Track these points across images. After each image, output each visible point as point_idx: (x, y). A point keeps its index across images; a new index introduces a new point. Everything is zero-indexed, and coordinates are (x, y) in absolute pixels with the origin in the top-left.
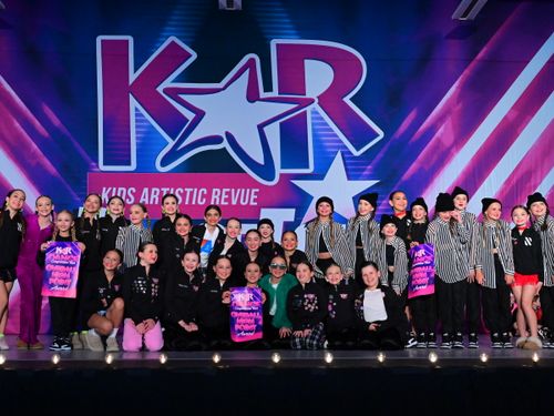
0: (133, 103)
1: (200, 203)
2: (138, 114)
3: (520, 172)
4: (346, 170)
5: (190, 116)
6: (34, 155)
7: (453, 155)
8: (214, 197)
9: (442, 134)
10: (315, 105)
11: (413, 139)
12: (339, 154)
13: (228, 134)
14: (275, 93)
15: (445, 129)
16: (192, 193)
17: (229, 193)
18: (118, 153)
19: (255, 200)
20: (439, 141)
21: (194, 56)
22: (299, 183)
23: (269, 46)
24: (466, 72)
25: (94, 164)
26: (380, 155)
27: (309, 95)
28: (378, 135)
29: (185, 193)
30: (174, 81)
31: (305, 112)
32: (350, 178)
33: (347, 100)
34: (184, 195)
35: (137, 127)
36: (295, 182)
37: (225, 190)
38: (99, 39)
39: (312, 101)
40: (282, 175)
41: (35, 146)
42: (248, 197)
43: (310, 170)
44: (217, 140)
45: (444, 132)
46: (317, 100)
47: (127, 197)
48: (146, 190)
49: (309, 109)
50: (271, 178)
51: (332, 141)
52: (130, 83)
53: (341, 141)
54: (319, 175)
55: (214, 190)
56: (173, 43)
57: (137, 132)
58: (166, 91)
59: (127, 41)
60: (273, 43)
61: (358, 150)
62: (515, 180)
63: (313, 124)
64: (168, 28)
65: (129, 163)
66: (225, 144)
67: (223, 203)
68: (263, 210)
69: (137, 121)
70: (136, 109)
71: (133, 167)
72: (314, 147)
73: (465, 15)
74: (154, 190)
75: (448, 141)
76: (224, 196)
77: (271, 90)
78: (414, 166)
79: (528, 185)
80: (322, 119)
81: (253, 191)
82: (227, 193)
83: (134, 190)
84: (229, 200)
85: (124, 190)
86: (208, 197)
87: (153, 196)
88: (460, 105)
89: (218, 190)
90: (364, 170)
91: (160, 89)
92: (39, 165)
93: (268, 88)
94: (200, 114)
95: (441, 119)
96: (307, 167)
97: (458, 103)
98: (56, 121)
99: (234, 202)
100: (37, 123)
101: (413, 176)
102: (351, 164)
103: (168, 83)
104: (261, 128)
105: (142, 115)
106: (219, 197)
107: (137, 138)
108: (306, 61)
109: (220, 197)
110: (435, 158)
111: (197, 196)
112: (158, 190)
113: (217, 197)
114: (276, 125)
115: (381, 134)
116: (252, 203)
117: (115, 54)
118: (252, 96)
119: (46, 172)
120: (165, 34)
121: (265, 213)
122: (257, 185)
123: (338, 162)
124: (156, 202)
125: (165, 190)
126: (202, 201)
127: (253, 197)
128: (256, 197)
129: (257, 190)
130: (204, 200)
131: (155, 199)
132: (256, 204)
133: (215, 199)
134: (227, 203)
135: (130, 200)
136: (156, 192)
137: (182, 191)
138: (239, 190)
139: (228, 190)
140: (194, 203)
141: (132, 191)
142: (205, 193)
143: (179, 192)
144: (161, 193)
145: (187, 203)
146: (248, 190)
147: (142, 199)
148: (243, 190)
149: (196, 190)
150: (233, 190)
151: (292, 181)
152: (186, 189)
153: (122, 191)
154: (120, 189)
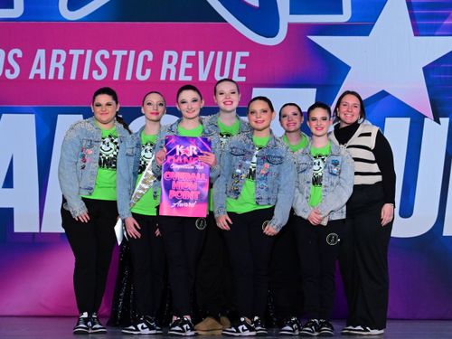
1: (140, 77)
4: (412, 17)
8: (165, 66)
16: (125, 59)
19: (241, 73)
22: (321, 40)
29: (113, 58)
32: (416, 35)
34: (110, 63)
36: (315, 39)
37: (185, 54)
40: (291, 26)
42: (229, 67)
43: (345, 17)
47: (7, 65)
48: (41, 53)
50: (272, 33)
54: (361, 26)
55: (167, 54)
67: (183, 78)
68: (254, 89)
71: (18, 10)
74: (55, 52)
76: (185, 65)
81: (239, 55)
82: (189, 59)
83: (20, 53)
86: (155, 65)
87: (53, 64)
89: (175, 54)
90: (445, 17)
96: (340, 11)
99: (203, 76)
102: (421, 6)
109: (178, 66)
111: (134, 64)
112: (63, 53)
113: (172, 67)
116: (236, 78)
122: (245, 44)
124: (61, 76)
125: (76, 53)
126: (143, 73)
127: (238, 66)
128: (244, 66)
129: (246, 54)
130: (148, 72)
131: (57, 70)
132: (243, 79)
133: (169, 71)
134: (189, 78)
135: (12, 72)
136: (59, 57)
137: (107, 55)
138: (212, 54)
139: (193, 53)
140: (129, 77)
141: (15, 56)
142: (150, 58)
143: (102, 57)
144: (70, 58)
145: (116, 77)
146: (229, 54)
147: (34, 71)
148: (220, 54)
149: (132, 53)
150: (201, 54)
151: (309, 37)
152: (114, 52)
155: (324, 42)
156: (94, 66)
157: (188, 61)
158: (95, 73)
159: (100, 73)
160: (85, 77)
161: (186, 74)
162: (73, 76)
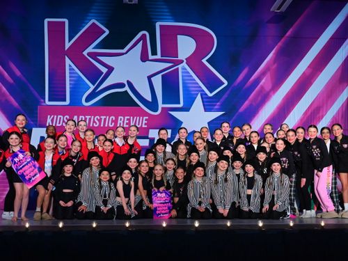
0: (68, 62)
1: (110, 126)
2: (71, 69)
3: (313, 108)
4: (204, 105)
5: (104, 70)
6: (4, 95)
7: (271, 96)
8: (119, 122)
9: (264, 83)
10: (184, 64)
11: (246, 86)
12: (199, 95)
13: (128, 82)
14: (159, 56)
15: (266, 80)
16: (105, 119)
17: (129, 120)
18: (58, 94)
19: (145, 124)
20: (262, 87)
21: (107, 32)
22: (173, 113)
23: (155, 26)
24: (280, 44)
25: (42, 100)
26: (225, 96)
27: (180, 57)
28: (224, 84)
29: (101, 119)
30: (94, 48)
31: (178, 68)
32: (205, 111)
33: (204, 61)
34: (100, 121)
35: (70, 77)
36: (171, 112)
37: (126, 118)
38: (46, 21)
39: (182, 62)
40: (162, 108)
41: (4, 89)
42: (141, 122)
43: (181, 105)
44: (122, 85)
45: (265, 82)
46: (185, 61)
47: (64, 121)
48: (76, 117)
49: (180, 66)
50: (156, 110)
51: (195, 87)
52: (66, 49)
53: (200, 87)
54: (186, 108)
55: (120, 117)
56: (94, 23)
57: (70, 80)
58: (89, 54)
59: (64, 22)
60: (158, 25)
61: (211, 92)
62: (310, 112)
63: (183, 76)
64: (90, 14)
65: (65, 100)
66: (127, 88)
68: (150, 130)
69: (70, 73)
70: (70, 66)
71: (68, 102)
72: (183, 90)
73: (278, 9)
74: (81, 116)
75: (268, 87)
76: (126, 122)
77: (156, 54)
78: (247, 103)
79: (318, 116)
80: (188, 73)
81: (145, 118)
82: (128, 119)
83: (68, 117)
84: (129, 124)
85: (62, 117)
86: (116, 122)
88: (276, 65)
89: (122, 118)
90: (215, 105)
91: (85, 53)
92: (7, 101)
93: (154, 53)
94: (111, 69)
95: (263, 74)
96: (179, 103)
97: (274, 63)
98: (18, 73)
100: (6, 74)
101: (246, 110)
102: (207, 102)
103: (90, 49)
104: (149, 78)
105: (74, 69)
107: (70, 84)
108: (179, 36)
109: (123, 122)
110: (260, 98)
111: (108, 121)
112: (83, 117)
113: (121, 122)
114: (159, 76)
115: (226, 83)
116: (144, 126)
117: (57, 30)
118: (144, 58)
119: (12, 105)
120: (88, 18)
122: (147, 114)
123: (199, 100)
126: (111, 124)
127: (144, 122)
128: (146, 122)
129: (147, 118)
130: (113, 124)
132: (146, 126)
133: (120, 124)
137: (99, 118)
138: (135, 118)
140: (106, 125)
141: (66, 118)
142: (114, 119)
143: (97, 118)
144: (86, 119)
145: (102, 125)
146: (141, 118)
148: (138, 118)
149: (108, 117)
150: (132, 118)
151: (169, 112)
152: (101, 117)
153: (60, 118)
154: (59, 117)
155: (174, 114)
156: (94, 122)
159: (96, 124)
160: (91, 125)
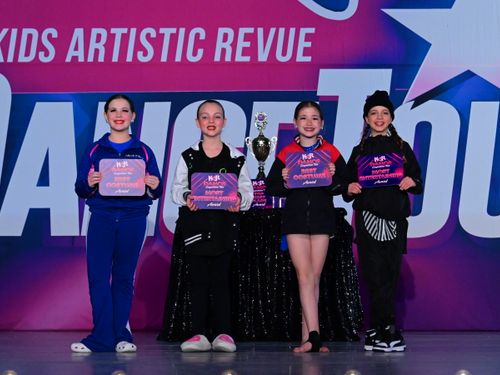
1: (191, 58)
8: (220, 45)
16: (174, 38)
17: (251, 38)
19: (306, 52)
29: (161, 37)
34: (157, 43)
37: (243, 31)
42: (292, 46)
47: (41, 47)
48: (79, 33)
50: (341, 5)
55: (221, 31)
67: (239, 58)
68: (323, 72)
74: (95, 32)
76: (242, 44)
81: (304, 31)
82: (247, 37)
83: (55, 34)
84: (252, 51)
85: (34, 32)
86: (208, 45)
87: (93, 45)
89: (230, 32)
99: (263, 57)
106: (230, 45)
109: (234, 45)
111: (186, 45)
112: (103, 32)
113: (227, 46)
116: (300, 58)
121: (329, 82)
122: (310, 18)
124: (101, 58)
125: (118, 32)
126: (195, 54)
127: (303, 44)
128: (309, 44)
129: (312, 30)
130: (201, 52)
131: (97, 51)
132: (308, 59)
133: (224, 51)
134: (247, 59)
135: (47, 54)
136: (99, 37)
137: (153, 34)
138: (273, 31)
139: (251, 30)
140: (178, 58)
141: (49, 36)
142: (203, 36)
143: (148, 36)
144: (111, 38)
145: (164, 58)
146: (292, 31)
147: (71, 53)
148: (282, 31)
149: (182, 31)
150: (260, 31)
151: (384, 10)
152: (162, 30)
153: (30, 37)
154: (26, 32)
155: (401, 15)
156: (139, 46)
157: (245, 40)
158: (140, 54)
159: (145, 54)
160: (129, 59)
161: (244, 54)
162: (115, 59)
